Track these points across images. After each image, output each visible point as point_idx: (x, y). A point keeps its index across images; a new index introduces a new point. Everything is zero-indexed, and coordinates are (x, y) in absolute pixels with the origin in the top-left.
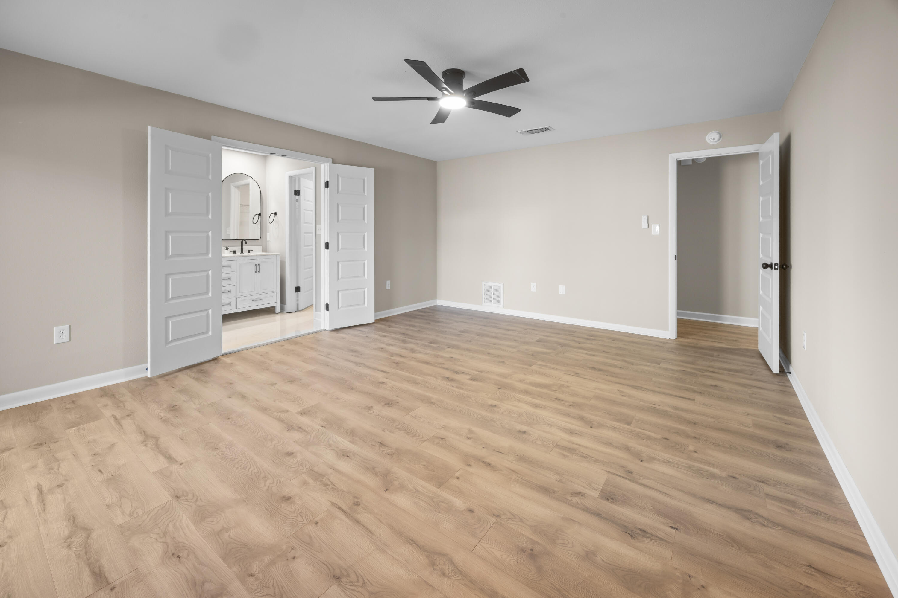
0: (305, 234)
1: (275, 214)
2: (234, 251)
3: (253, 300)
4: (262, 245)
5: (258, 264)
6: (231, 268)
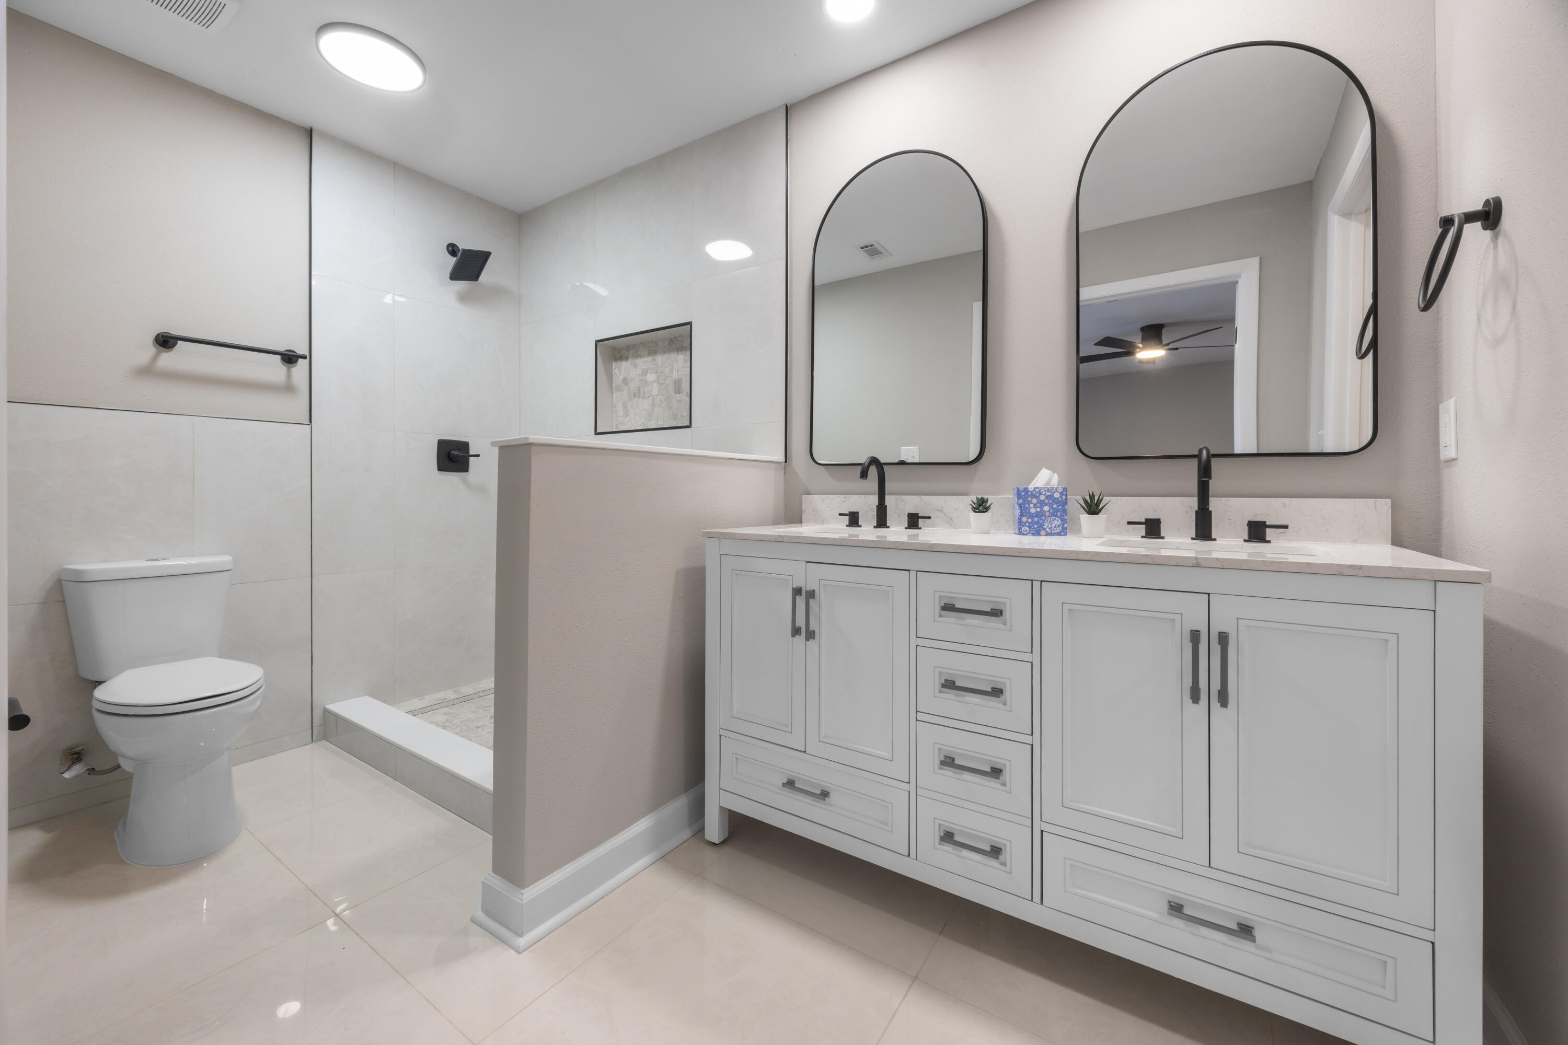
1: (1488, 215)
2: (1146, 520)
3: (1176, 908)
4: (1389, 501)
5: (1220, 633)
6: (1005, 624)
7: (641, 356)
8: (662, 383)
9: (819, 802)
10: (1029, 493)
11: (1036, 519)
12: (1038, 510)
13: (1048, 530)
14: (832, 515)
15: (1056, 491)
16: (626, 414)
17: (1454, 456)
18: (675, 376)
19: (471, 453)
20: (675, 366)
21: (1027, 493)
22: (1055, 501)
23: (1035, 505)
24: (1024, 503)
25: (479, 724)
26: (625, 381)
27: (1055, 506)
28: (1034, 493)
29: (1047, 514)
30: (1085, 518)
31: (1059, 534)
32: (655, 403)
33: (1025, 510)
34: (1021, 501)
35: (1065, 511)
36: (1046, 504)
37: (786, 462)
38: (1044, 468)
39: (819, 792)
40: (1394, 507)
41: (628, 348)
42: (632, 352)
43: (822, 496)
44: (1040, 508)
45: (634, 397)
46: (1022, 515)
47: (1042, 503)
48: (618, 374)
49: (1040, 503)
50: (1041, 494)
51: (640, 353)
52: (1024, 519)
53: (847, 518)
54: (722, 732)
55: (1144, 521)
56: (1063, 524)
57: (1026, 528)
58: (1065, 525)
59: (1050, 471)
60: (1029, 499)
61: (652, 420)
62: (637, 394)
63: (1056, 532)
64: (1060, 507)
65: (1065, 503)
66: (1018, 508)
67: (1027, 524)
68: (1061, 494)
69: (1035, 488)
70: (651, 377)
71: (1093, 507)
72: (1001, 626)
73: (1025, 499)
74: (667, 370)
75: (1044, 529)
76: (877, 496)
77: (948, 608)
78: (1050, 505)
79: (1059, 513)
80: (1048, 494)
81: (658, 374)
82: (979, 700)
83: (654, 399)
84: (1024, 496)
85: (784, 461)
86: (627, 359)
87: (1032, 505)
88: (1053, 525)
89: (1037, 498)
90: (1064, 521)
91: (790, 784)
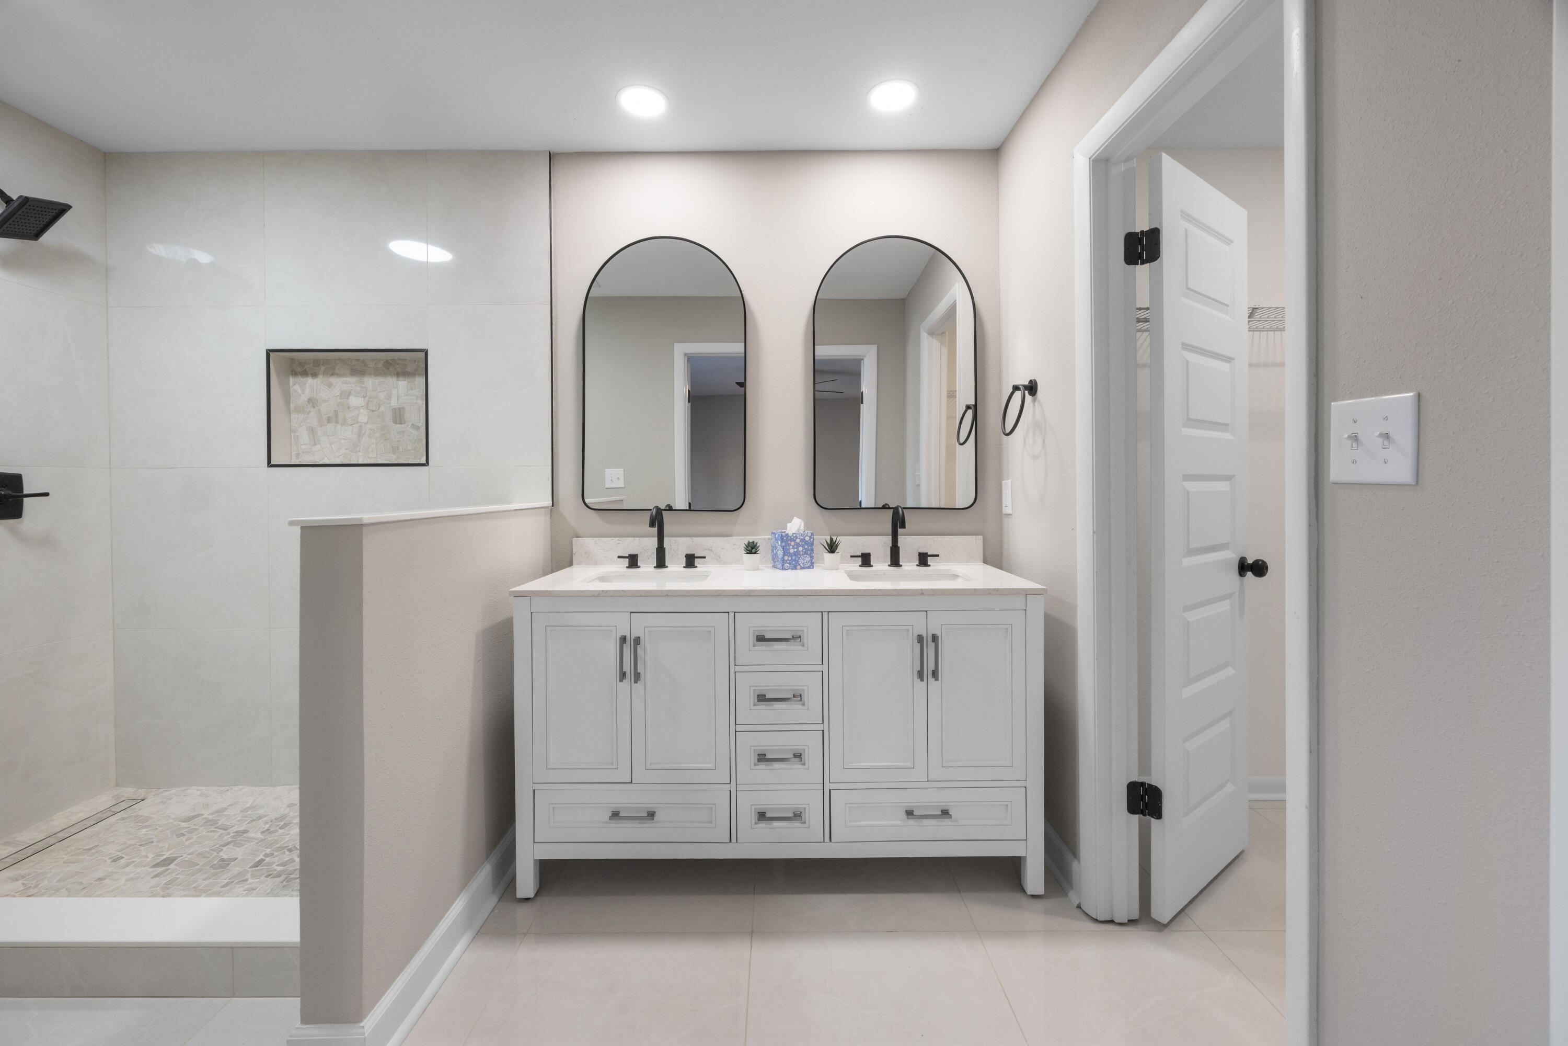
0: (1191, 486)
1: (1032, 388)
2: (862, 554)
3: (909, 813)
4: (982, 537)
5: (933, 635)
6: (803, 646)
7: (338, 375)
8: (374, 409)
9: (645, 823)
10: (789, 538)
11: (794, 557)
12: (795, 550)
13: (802, 565)
14: (605, 557)
15: (807, 535)
16: (315, 441)
17: (1010, 512)
18: (394, 403)
19: (26, 491)
20: (394, 392)
21: (787, 538)
22: (807, 543)
23: (793, 546)
24: (786, 546)
25: (99, 874)
26: (312, 402)
27: (806, 547)
28: (792, 537)
29: (801, 553)
30: (828, 556)
31: (809, 568)
32: (363, 432)
33: (786, 551)
34: (783, 544)
35: (812, 550)
36: (800, 546)
37: (553, 506)
38: (795, 518)
39: (646, 815)
40: (984, 540)
41: (317, 363)
42: (323, 368)
43: (595, 539)
44: (797, 548)
45: (328, 422)
46: (784, 555)
47: (798, 545)
48: (300, 391)
49: (796, 545)
50: (797, 538)
51: (337, 371)
52: (786, 558)
53: (627, 560)
54: (536, 787)
55: (860, 555)
56: (812, 560)
57: (788, 565)
58: (813, 561)
59: (800, 520)
60: (789, 542)
61: (359, 451)
62: (334, 419)
63: (807, 566)
64: (810, 547)
65: (812, 544)
66: (781, 549)
67: (788, 562)
68: (810, 537)
69: (793, 534)
70: (355, 401)
71: (832, 548)
72: (801, 648)
73: (786, 542)
74: (382, 396)
75: (799, 565)
76: (657, 538)
77: (761, 639)
78: (803, 546)
79: (809, 552)
80: (802, 537)
81: (367, 399)
82: (784, 706)
83: (361, 427)
84: (785, 539)
85: (551, 505)
86: (315, 375)
87: (791, 547)
88: (805, 561)
89: (794, 541)
90: (812, 557)
91: (615, 815)
